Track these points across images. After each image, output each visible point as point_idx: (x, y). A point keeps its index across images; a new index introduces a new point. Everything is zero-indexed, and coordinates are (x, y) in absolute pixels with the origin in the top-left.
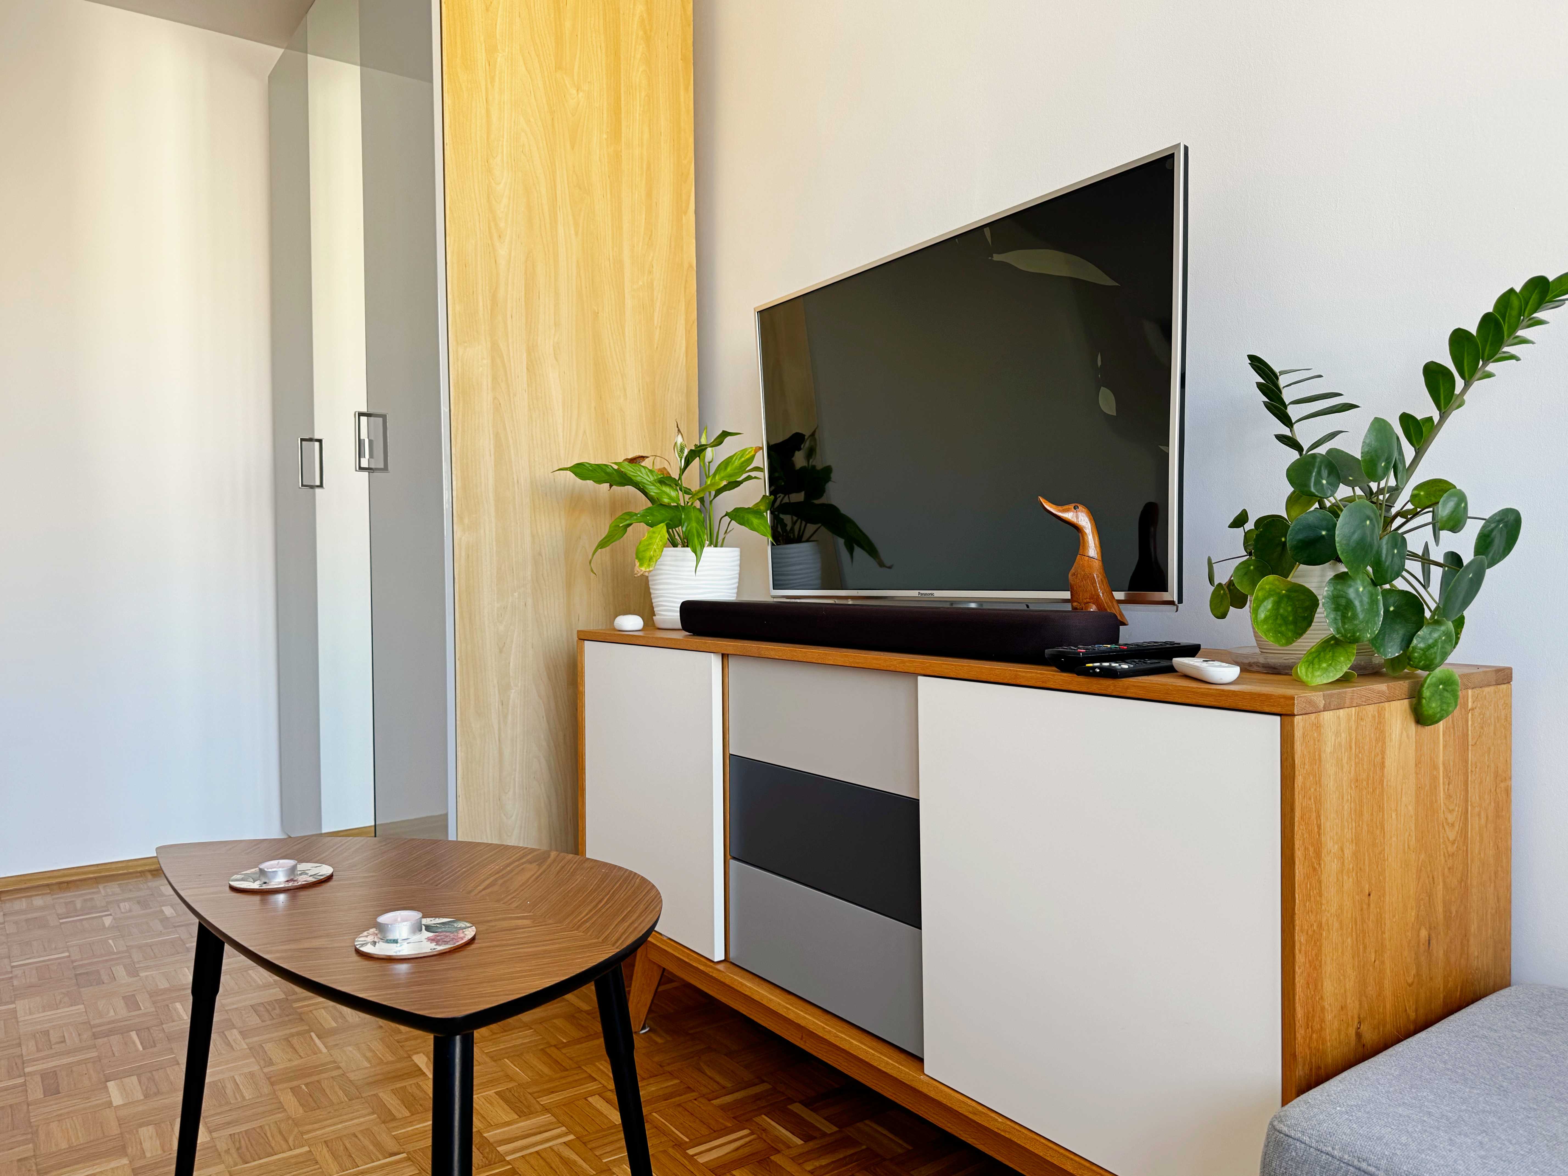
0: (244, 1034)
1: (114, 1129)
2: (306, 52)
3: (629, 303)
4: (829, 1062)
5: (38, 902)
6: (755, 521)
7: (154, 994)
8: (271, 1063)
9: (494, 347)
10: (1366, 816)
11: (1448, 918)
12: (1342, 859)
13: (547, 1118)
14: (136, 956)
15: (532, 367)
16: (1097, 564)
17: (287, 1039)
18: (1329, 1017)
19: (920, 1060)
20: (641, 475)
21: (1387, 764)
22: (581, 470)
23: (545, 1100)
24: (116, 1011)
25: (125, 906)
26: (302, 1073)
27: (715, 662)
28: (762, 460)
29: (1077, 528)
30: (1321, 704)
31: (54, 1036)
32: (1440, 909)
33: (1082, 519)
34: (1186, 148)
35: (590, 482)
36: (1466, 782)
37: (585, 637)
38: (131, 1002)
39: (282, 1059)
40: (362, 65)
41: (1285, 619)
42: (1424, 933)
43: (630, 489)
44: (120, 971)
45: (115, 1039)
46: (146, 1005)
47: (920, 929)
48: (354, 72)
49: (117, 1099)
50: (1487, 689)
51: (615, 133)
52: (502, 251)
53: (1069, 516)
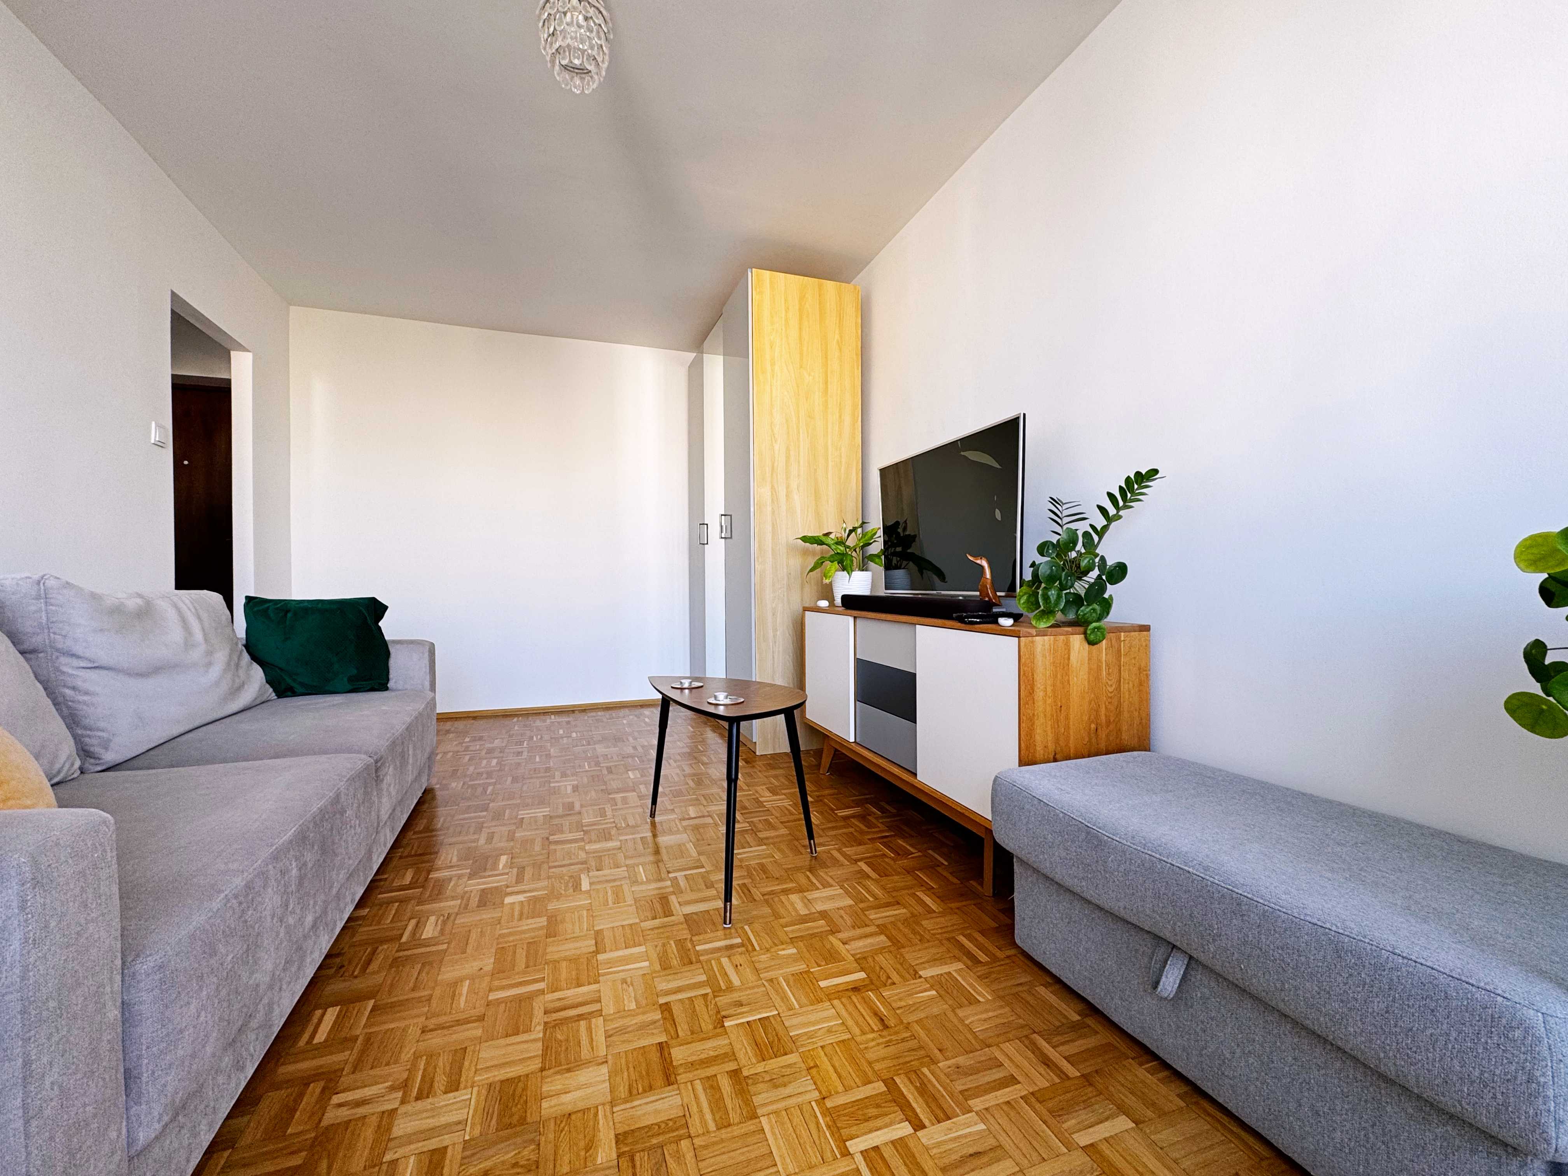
0: (675, 762)
1: (631, 784)
2: (702, 353)
3: (830, 464)
4: (887, 778)
5: (599, 713)
6: (877, 560)
7: (643, 747)
8: (684, 771)
9: (773, 487)
10: (1059, 676)
11: (1108, 723)
12: (1045, 691)
13: (784, 796)
14: (636, 734)
15: (788, 496)
16: (989, 581)
17: (691, 764)
18: (1038, 749)
19: (915, 775)
20: (828, 541)
21: (1071, 658)
22: (805, 539)
23: (783, 791)
24: (630, 750)
25: (631, 717)
26: (694, 775)
27: (851, 620)
28: (880, 533)
29: (982, 567)
30: (1035, 634)
31: (609, 756)
32: (1103, 718)
33: (984, 563)
34: (1024, 415)
35: (808, 544)
36: (1120, 670)
37: (806, 609)
38: (635, 748)
39: (688, 770)
40: (724, 355)
41: (1032, 603)
42: (1093, 726)
43: (824, 546)
44: (631, 739)
45: (630, 760)
46: (640, 749)
47: (915, 723)
48: (720, 358)
49: (632, 776)
50: (1133, 633)
51: (826, 391)
52: (776, 447)
53: (978, 562)
